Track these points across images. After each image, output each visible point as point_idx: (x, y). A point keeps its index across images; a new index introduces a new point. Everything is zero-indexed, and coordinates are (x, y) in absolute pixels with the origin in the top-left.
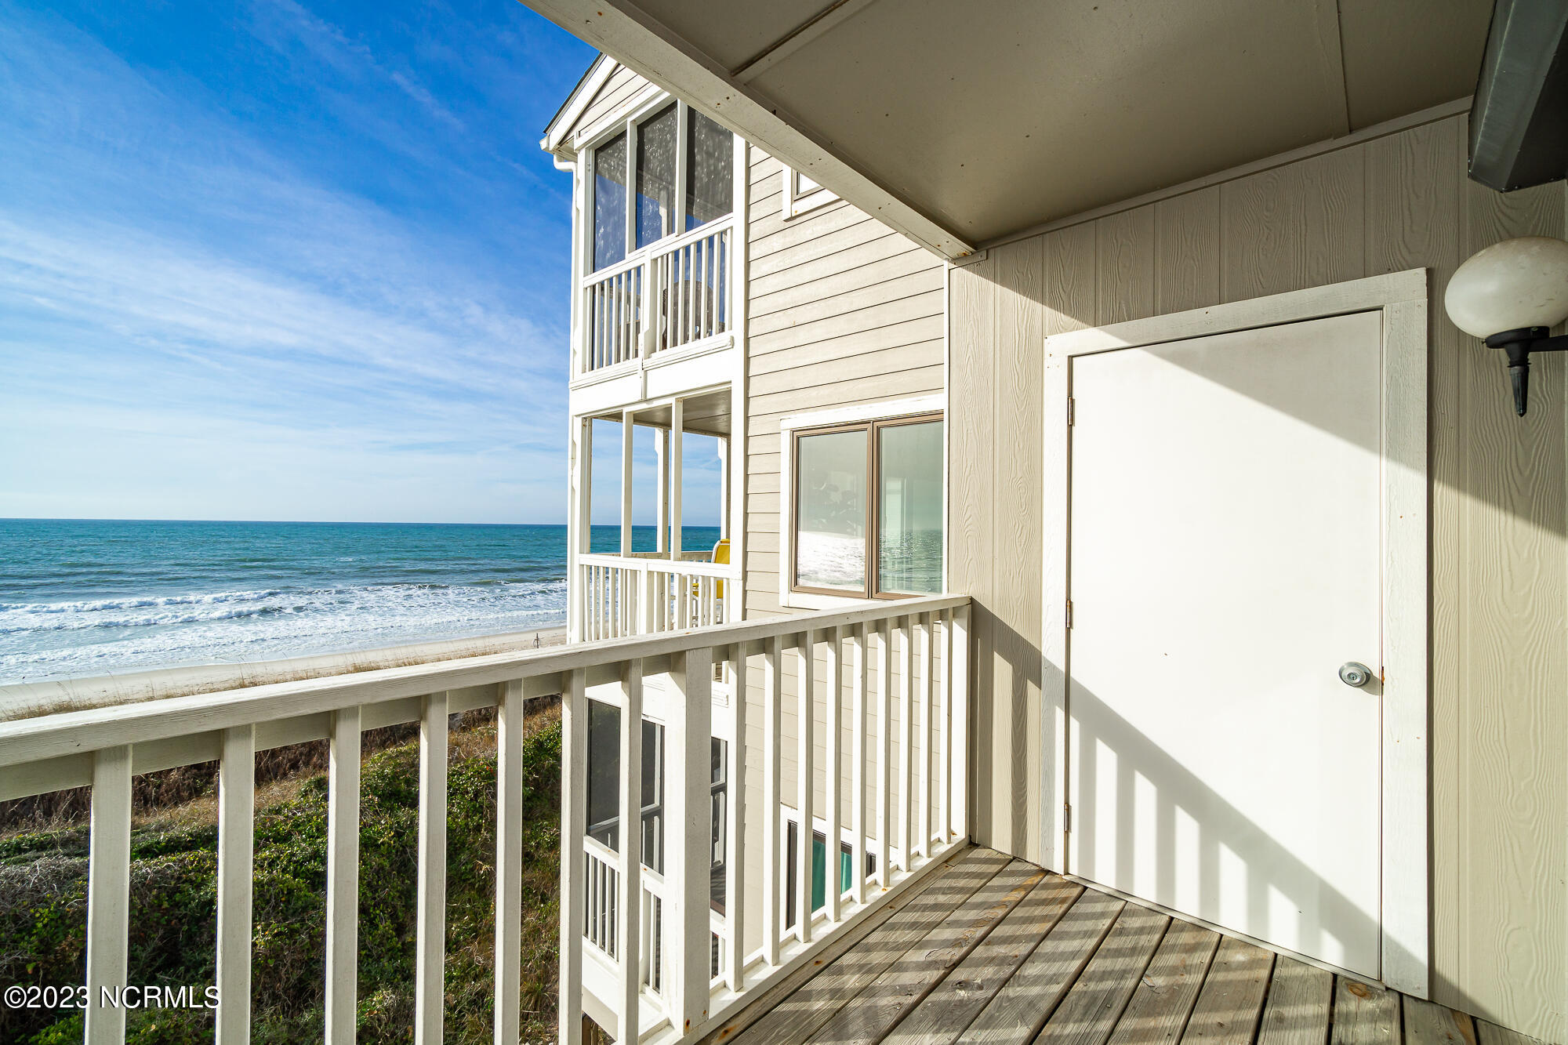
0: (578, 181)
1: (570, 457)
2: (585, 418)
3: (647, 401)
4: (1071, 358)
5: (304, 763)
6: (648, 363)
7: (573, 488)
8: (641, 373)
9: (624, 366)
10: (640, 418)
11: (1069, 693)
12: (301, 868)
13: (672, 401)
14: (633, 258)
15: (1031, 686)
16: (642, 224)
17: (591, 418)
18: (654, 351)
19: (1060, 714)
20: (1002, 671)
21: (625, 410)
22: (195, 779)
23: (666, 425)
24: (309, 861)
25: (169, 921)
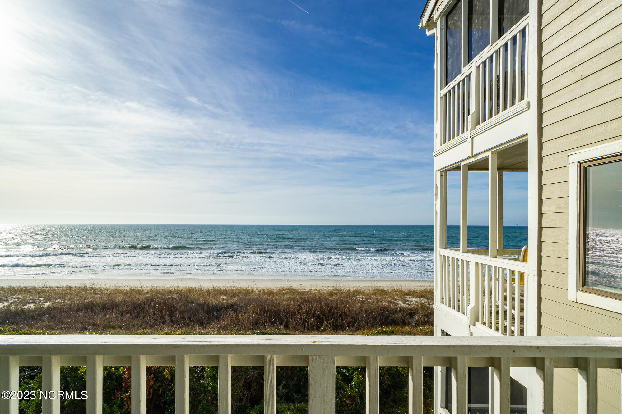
0: (437, 37)
2: (442, 172)
3: (474, 156)
5: (352, 325)
7: (436, 211)
8: (469, 140)
9: (462, 136)
10: (471, 167)
12: (340, 370)
13: (489, 154)
14: (466, 70)
16: (472, 47)
17: (446, 171)
18: (478, 124)
21: (462, 164)
22: (318, 323)
24: (343, 369)
25: (299, 375)
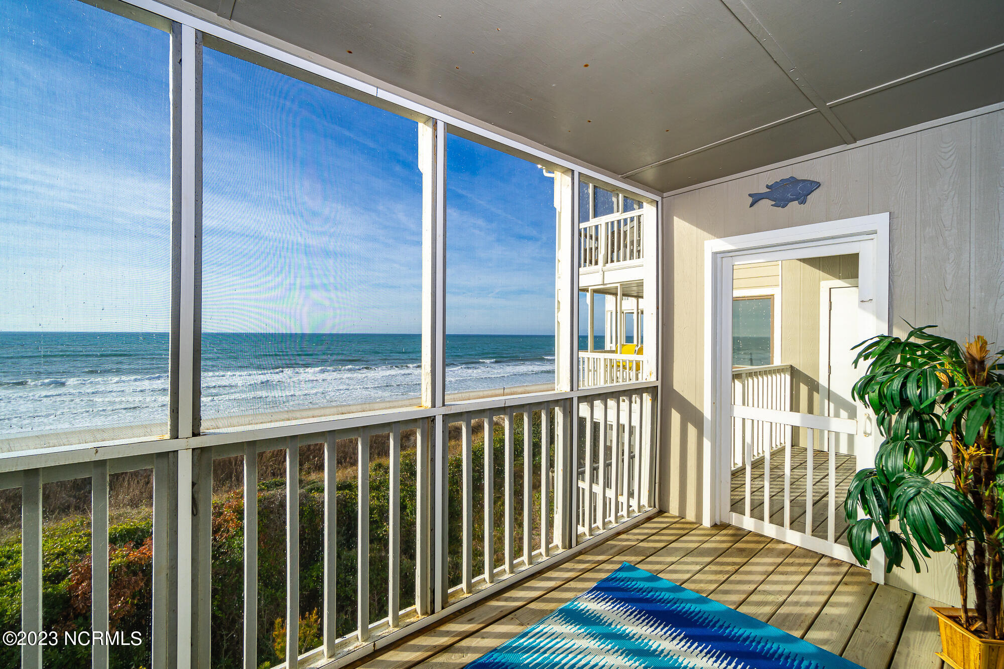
1: (556, 307)
3: (603, 284)
4: (830, 289)
6: (605, 268)
8: (600, 272)
10: (599, 291)
11: (829, 395)
13: (618, 285)
14: (593, 222)
15: (815, 394)
16: (599, 208)
18: (607, 263)
19: (826, 401)
20: (804, 389)
21: (590, 288)
23: (616, 294)
